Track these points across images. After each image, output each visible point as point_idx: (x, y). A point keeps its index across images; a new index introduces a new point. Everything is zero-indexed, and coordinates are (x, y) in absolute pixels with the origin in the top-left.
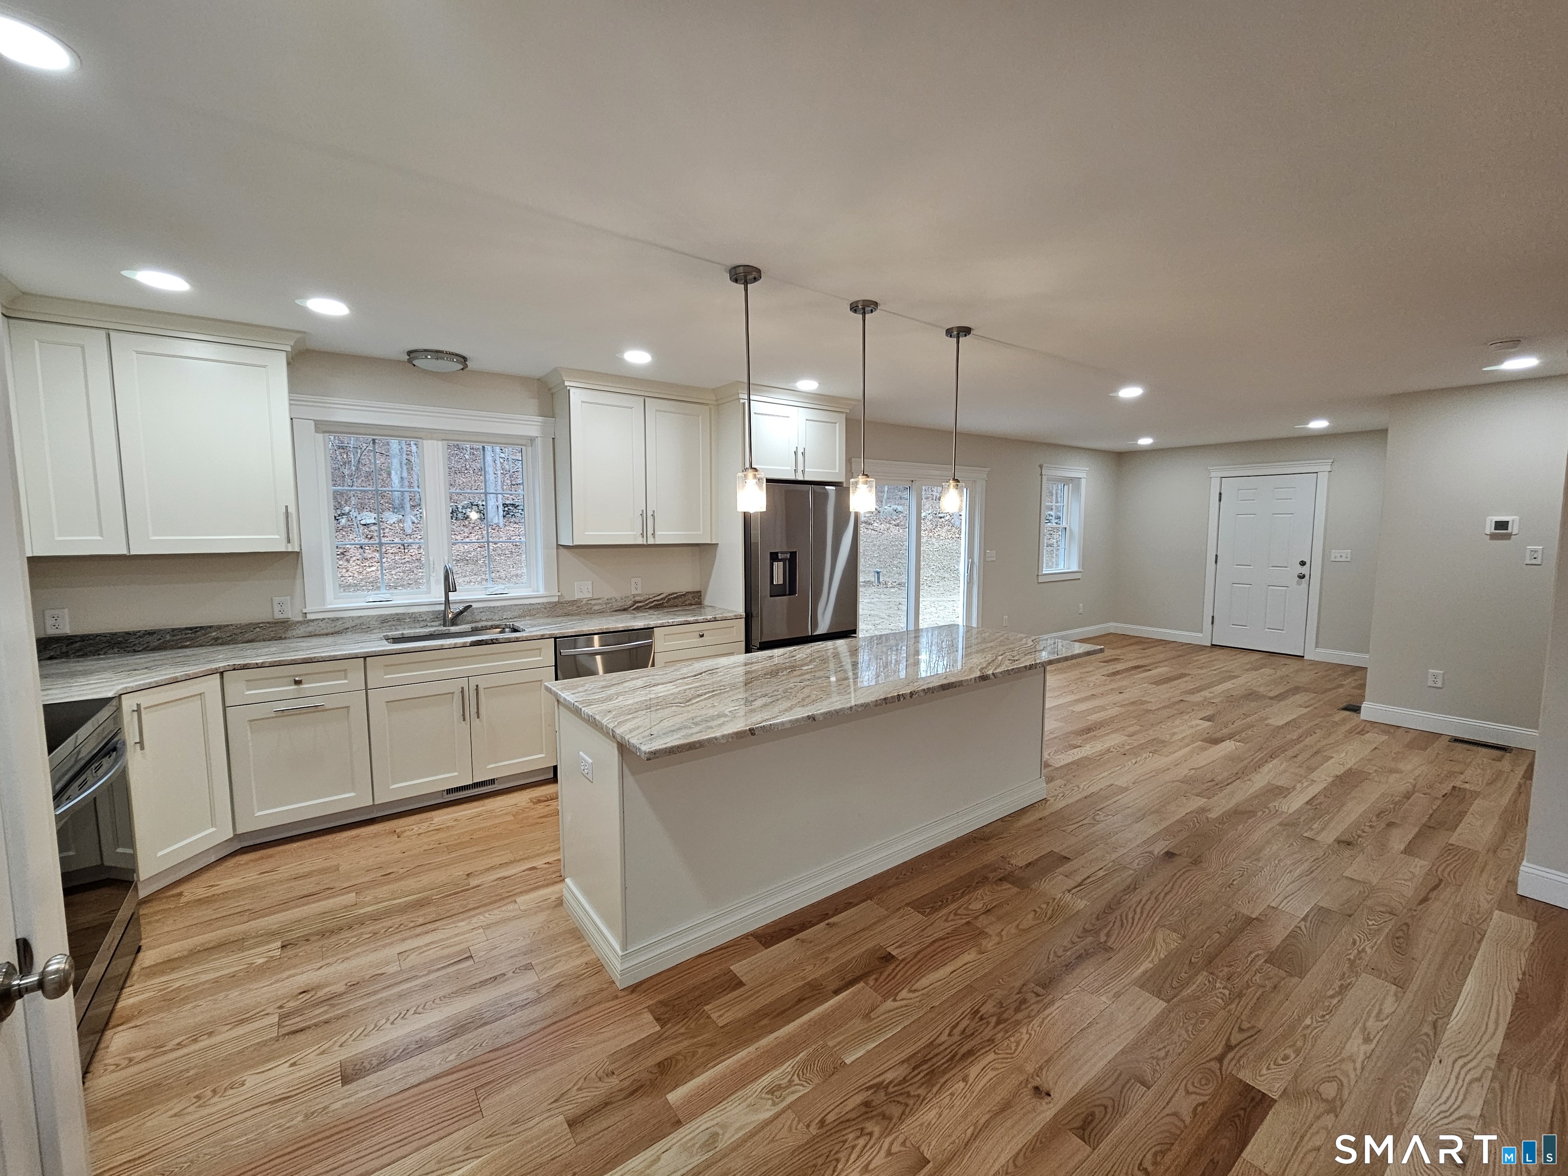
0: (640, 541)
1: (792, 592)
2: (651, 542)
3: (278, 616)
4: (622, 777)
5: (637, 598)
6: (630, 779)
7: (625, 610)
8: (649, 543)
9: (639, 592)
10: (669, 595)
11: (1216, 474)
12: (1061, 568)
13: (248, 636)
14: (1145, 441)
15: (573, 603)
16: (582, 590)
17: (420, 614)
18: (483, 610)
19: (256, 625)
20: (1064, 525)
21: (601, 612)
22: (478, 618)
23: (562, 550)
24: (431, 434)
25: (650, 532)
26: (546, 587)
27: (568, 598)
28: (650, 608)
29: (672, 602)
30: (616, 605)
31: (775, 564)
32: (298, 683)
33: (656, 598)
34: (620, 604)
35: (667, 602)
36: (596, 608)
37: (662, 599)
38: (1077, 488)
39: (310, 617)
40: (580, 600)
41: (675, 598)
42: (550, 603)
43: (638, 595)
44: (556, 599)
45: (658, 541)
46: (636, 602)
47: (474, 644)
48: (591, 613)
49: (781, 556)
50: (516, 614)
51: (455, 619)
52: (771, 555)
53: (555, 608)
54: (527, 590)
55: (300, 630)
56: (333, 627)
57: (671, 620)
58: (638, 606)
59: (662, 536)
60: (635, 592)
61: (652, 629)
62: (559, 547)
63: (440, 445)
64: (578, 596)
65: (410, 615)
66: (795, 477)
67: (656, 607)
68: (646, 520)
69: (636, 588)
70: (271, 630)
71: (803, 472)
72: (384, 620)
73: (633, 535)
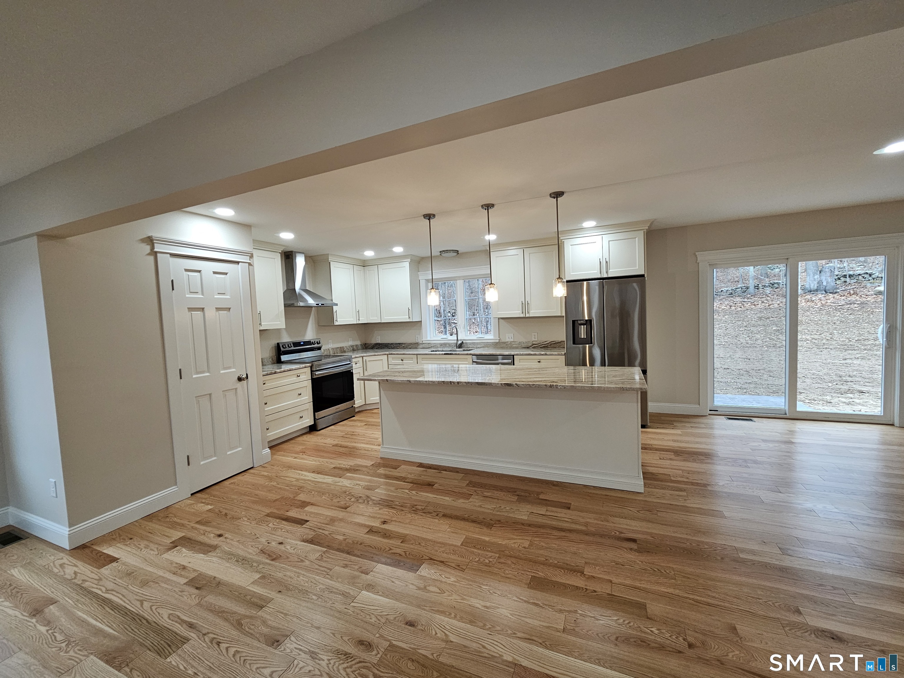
0: (522, 316)
2: (527, 315)
3: (417, 341)
4: (380, 390)
5: (534, 343)
7: (528, 348)
9: (536, 340)
10: (552, 342)
13: (410, 347)
15: (504, 343)
16: (508, 338)
17: (451, 343)
18: (470, 344)
19: (411, 344)
21: (517, 348)
22: (469, 346)
23: (501, 320)
24: (459, 278)
25: (527, 311)
26: (494, 336)
27: (503, 341)
28: (541, 348)
29: (553, 345)
30: (523, 346)
31: (580, 327)
32: (402, 360)
33: (544, 343)
34: (525, 345)
35: (550, 345)
36: (514, 346)
37: (547, 344)
39: (424, 342)
40: (507, 342)
41: (554, 344)
42: (495, 342)
43: (534, 341)
44: (498, 341)
45: (532, 315)
47: (445, 354)
48: (512, 348)
49: (579, 322)
50: (482, 346)
51: (460, 346)
52: (574, 322)
53: (497, 345)
54: (491, 337)
55: (421, 346)
56: (429, 346)
57: (542, 353)
58: (535, 346)
59: (533, 313)
60: (533, 339)
61: (513, 355)
62: (499, 318)
63: (462, 281)
64: (507, 340)
65: (449, 344)
66: (599, 276)
67: (544, 347)
68: (525, 306)
69: (535, 337)
70: (415, 346)
71: (607, 272)
72: (441, 345)
73: (517, 313)
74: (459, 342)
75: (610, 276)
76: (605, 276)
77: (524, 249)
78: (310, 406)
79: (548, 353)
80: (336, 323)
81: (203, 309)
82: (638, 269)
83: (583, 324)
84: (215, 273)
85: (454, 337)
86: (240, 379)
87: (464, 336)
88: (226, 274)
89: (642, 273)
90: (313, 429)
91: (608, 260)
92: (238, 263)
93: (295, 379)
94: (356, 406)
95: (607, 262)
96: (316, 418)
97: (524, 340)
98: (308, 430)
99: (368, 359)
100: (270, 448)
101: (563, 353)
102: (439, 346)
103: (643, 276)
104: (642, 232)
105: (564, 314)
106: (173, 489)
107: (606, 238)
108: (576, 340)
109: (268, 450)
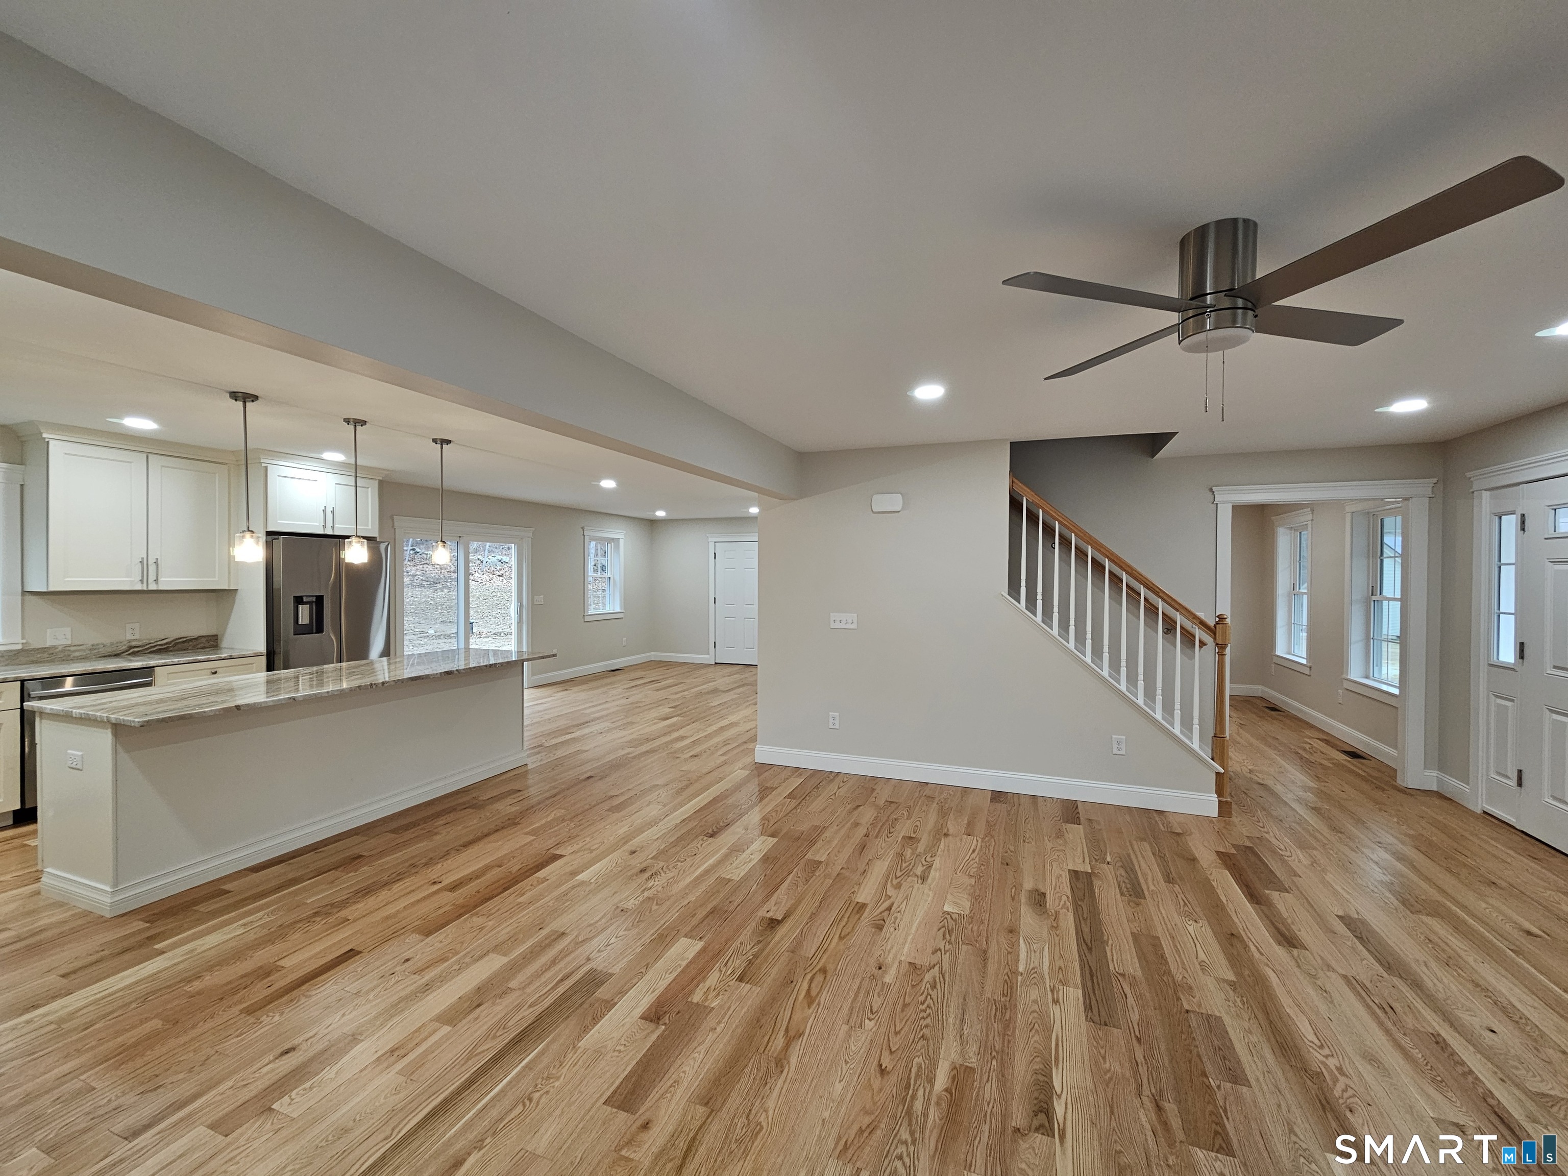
0: (138, 587)
1: (320, 630)
2: (153, 587)
4: (115, 753)
5: (134, 644)
6: (123, 755)
7: (116, 655)
8: (150, 588)
10: (177, 639)
11: (712, 539)
12: (608, 609)
14: (661, 514)
15: (43, 650)
16: (57, 636)
20: (609, 575)
23: (30, 597)
25: (152, 577)
26: (6, 635)
28: (151, 652)
29: (180, 646)
30: (103, 651)
31: (300, 607)
33: (159, 643)
34: (109, 650)
35: (173, 646)
37: (167, 643)
38: (617, 547)
40: (53, 647)
41: (184, 642)
42: (10, 651)
43: (134, 640)
44: (20, 647)
45: (162, 587)
46: (131, 647)
49: (305, 599)
52: (296, 599)
53: (17, 656)
57: (176, 660)
59: (168, 582)
61: (146, 668)
62: (28, 594)
64: (55, 645)
66: (321, 531)
67: (160, 651)
68: (149, 567)
71: (334, 528)
73: (129, 581)
75: (336, 533)
76: (330, 532)
77: (150, 456)
82: (371, 528)
83: (308, 603)
89: (376, 535)
91: (332, 510)
95: (332, 513)
97: (107, 641)
103: (375, 539)
104: (376, 482)
107: (332, 479)
108: (295, 626)
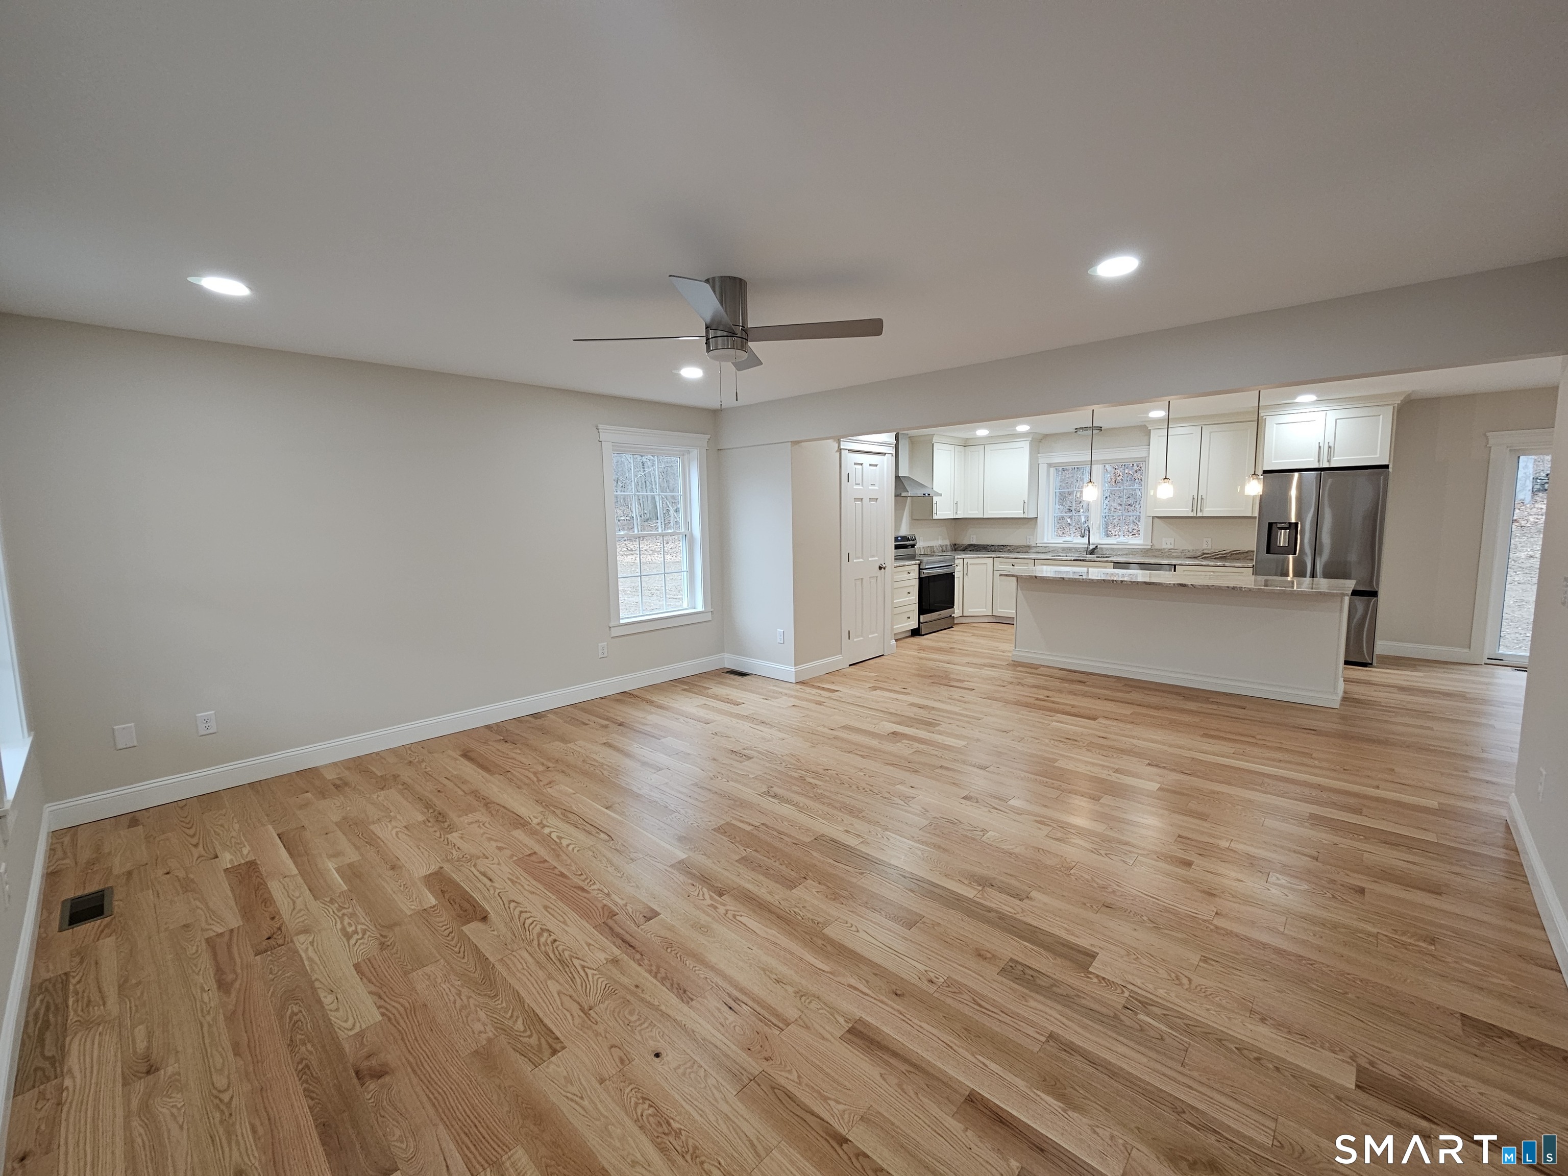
0: (1191, 514)
1: (1294, 552)
2: (1199, 514)
3: (1028, 544)
5: (1205, 551)
7: (1195, 558)
8: (1200, 516)
9: (1209, 547)
10: (1232, 551)
13: (1018, 550)
15: (1159, 550)
16: (1166, 543)
17: (1079, 548)
18: (1107, 549)
19: (1020, 546)
21: (1180, 558)
23: (1156, 520)
24: (1097, 462)
25: (1199, 509)
26: (1145, 541)
27: (1157, 547)
28: (1217, 557)
29: (1235, 556)
30: (1188, 555)
33: (1221, 553)
34: (1195, 553)
35: (1230, 556)
36: (1174, 554)
37: (1226, 553)
39: (1039, 545)
40: (1164, 549)
41: (1236, 554)
42: (1145, 549)
43: (1206, 549)
44: (1149, 547)
45: (1207, 515)
46: (1204, 554)
47: (1074, 560)
48: (1168, 557)
49: (1279, 525)
50: (1125, 553)
51: (1092, 552)
52: (1270, 525)
53: (1146, 552)
54: (1138, 542)
55: (1034, 550)
56: (1046, 550)
57: (1219, 564)
58: (1205, 556)
59: (1208, 511)
60: (1205, 547)
61: (1175, 565)
62: (1153, 517)
63: (1101, 466)
64: (1164, 546)
65: (1075, 548)
66: (1316, 466)
67: (1221, 558)
68: (1197, 501)
69: (1207, 545)
70: (1026, 549)
71: (1328, 461)
72: (1064, 549)
73: (1185, 511)
74: (1091, 547)
75: (1333, 465)
76: (1326, 465)
77: (1204, 426)
78: (916, 607)
79: (1227, 564)
80: (935, 517)
81: (862, 499)
82: (1379, 457)
83: (1285, 529)
84: (870, 465)
85: (1085, 540)
86: (880, 568)
87: (1097, 538)
88: (876, 465)
89: (1385, 463)
90: (916, 633)
91: (1331, 444)
92: (885, 454)
93: (906, 576)
94: (955, 615)
95: (1330, 447)
96: (921, 621)
97: (1190, 548)
98: (910, 634)
99: (970, 561)
100: (896, 640)
101: (1251, 565)
102: (1060, 550)
103: (1387, 467)
104: (1392, 407)
105: (1256, 514)
106: (839, 657)
107: (1332, 416)
108: (1271, 546)
109: (893, 642)
